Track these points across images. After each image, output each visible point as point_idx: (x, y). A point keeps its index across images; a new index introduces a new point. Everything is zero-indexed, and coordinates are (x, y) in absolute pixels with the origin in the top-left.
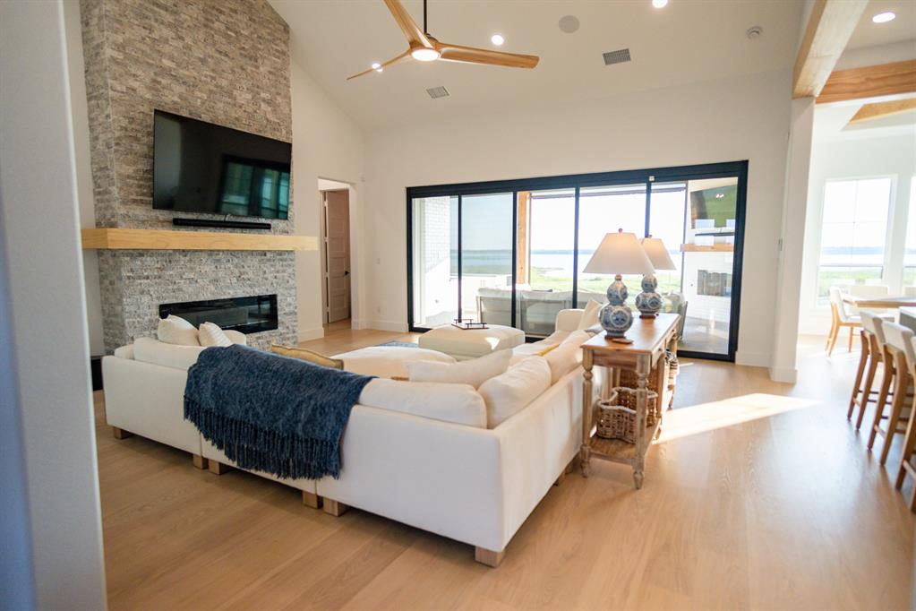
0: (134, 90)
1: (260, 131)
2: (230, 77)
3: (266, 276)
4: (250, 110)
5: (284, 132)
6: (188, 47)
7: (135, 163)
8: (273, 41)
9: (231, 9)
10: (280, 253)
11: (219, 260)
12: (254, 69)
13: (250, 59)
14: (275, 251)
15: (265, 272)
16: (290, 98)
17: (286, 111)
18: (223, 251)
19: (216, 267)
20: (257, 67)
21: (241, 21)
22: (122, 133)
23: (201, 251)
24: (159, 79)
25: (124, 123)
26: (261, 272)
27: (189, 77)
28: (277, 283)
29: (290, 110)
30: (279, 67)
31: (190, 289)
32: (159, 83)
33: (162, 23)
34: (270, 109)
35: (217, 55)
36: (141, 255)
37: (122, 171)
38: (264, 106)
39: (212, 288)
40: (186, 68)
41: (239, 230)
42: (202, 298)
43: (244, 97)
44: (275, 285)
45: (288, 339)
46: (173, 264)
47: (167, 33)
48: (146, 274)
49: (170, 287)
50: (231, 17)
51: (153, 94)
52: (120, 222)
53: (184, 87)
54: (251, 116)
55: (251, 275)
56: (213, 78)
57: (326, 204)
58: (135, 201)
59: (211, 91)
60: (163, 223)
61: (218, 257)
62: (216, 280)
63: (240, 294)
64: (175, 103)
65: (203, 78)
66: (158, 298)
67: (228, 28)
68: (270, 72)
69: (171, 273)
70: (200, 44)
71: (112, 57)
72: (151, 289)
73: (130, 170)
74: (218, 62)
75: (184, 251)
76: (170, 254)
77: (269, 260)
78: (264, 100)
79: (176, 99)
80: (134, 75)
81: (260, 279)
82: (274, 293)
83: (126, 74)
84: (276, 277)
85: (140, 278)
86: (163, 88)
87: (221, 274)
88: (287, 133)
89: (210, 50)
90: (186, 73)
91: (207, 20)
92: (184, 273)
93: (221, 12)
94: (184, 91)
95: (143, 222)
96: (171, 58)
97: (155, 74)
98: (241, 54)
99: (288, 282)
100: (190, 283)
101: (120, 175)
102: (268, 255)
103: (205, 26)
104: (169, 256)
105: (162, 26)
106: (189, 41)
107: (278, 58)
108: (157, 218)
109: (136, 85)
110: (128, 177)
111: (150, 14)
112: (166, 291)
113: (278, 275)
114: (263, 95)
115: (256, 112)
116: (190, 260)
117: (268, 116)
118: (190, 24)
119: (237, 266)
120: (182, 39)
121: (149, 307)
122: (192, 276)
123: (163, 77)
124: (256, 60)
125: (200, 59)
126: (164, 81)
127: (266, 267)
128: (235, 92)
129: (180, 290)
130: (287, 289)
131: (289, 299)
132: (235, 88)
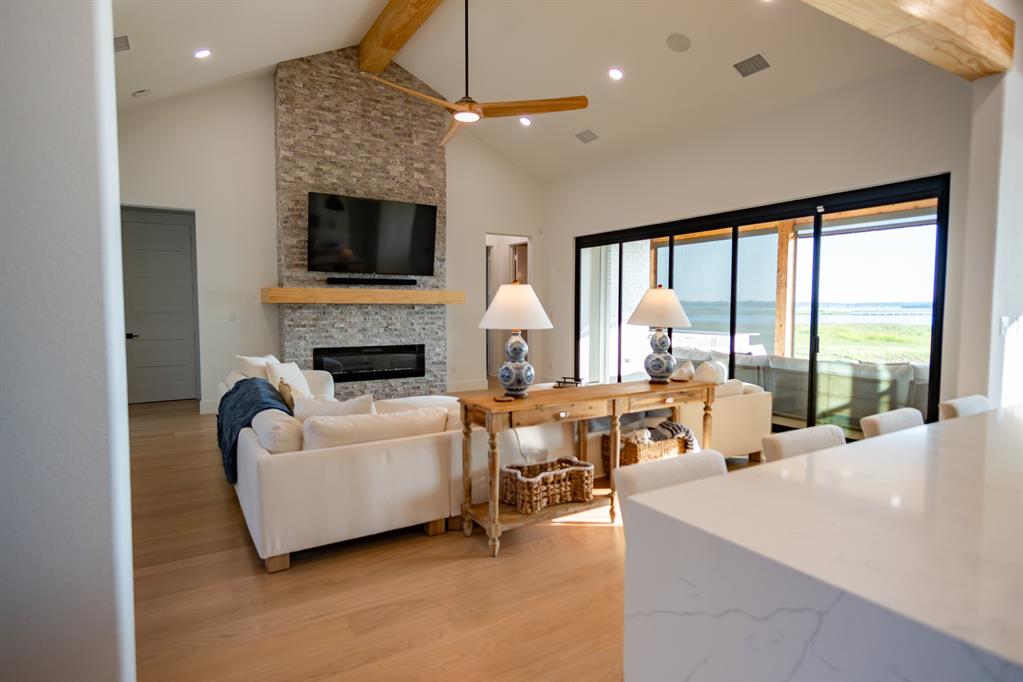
0: (300, 179)
2: (385, 155)
3: (413, 327)
4: (403, 180)
5: (437, 195)
6: (347, 137)
7: (298, 235)
8: (429, 116)
9: (387, 98)
10: (429, 306)
11: (367, 313)
12: (407, 144)
13: (405, 135)
14: (424, 305)
15: (412, 324)
16: (444, 164)
17: (441, 175)
18: (372, 305)
19: (365, 318)
20: (411, 142)
21: (396, 105)
22: (289, 214)
23: (352, 305)
24: (321, 167)
25: (291, 205)
26: (409, 324)
27: (345, 161)
28: (425, 335)
29: (445, 175)
30: (434, 137)
31: (341, 337)
32: (321, 170)
33: (326, 122)
34: (423, 176)
35: (373, 138)
36: (300, 308)
37: (288, 242)
38: (416, 175)
39: (360, 336)
40: (345, 154)
41: (388, 286)
42: (350, 344)
43: (396, 170)
44: (423, 336)
45: (436, 387)
46: (326, 315)
47: (329, 129)
48: (303, 323)
49: (323, 334)
50: (387, 104)
52: (285, 282)
53: (342, 170)
54: (403, 186)
55: (398, 326)
56: (369, 158)
57: (516, 257)
58: (297, 265)
59: (366, 170)
60: (319, 282)
61: (367, 310)
62: (365, 330)
63: (387, 342)
64: (333, 184)
65: (360, 160)
66: (312, 343)
67: (383, 114)
68: (425, 144)
69: (325, 322)
70: (358, 132)
71: (285, 157)
72: (307, 336)
73: (294, 241)
74: (373, 144)
75: (336, 305)
76: (324, 307)
77: (418, 313)
78: (417, 170)
79: (334, 180)
80: (301, 167)
81: (408, 330)
82: (421, 343)
83: (295, 167)
84: (424, 329)
85: (298, 326)
86: (325, 173)
87: (369, 325)
88: (441, 196)
89: (367, 136)
90: (345, 158)
91: (364, 111)
92: (335, 323)
93: (378, 102)
94: (342, 173)
95: (303, 282)
96: (332, 148)
97: (318, 163)
98: (396, 134)
99: (437, 333)
100: (341, 331)
101: (286, 245)
102: (417, 309)
103: (363, 116)
104: (323, 309)
105: (325, 125)
106: (347, 132)
107: (434, 129)
108: (315, 278)
109: (302, 174)
110: (293, 247)
111: (316, 118)
112: (320, 337)
113: (426, 327)
114: (416, 165)
115: (408, 181)
116: (342, 313)
117: (421, 183)
118: (349, 117)
119: (385, 318)
120: (342, 131)
121: (305, 350)
122: (342, 326)
123: (324, 165)
124: (410, 136)
125: (357, 145)
126: (325, 168)
127: (414, 319)
128: (389, 167)
129: (331, 337)
130: (435, 340)
131: (437, 350)
132: (389, 163)
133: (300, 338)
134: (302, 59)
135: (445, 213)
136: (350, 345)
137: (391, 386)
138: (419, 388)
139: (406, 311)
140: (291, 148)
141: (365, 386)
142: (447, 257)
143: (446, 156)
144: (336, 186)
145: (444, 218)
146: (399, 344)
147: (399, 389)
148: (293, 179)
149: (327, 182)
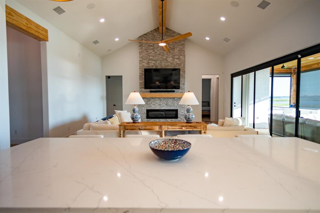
0: (144, 65)
1: (174, 67)
2: (166, 56)
4: (172, 62)
5: (182, 65)
6: (156, 52)
7: (142, 80)
8: (180, 42)
11: (161, 100)
13: (172, 49)
15: (174, 103)
16: (185, 55)
17: (184, 59)
18: (162, 98)
20: (174, 51)
22: (141, 74)
23: (157, 98)
25: (141, 72)
28: (178, 106)
30: (182, 48)
31: (154, 107)
32: (149, 62)
33: (150, 49)
34: (178, 60)
35: (163, 52)
38: (176, 60)
39: (159, 107)
41: (167, 93)
43: (170, 59)
44: (177, 107)
46: (150, 101)
47: (151, 51)
51: (148, 65)
53: (154, 61)
54: (172, 64)
55: (170, 104)
56: (162, 57)
59: (161, 61)
60: (148, 92)
62: (160, 105)
63: (167, 108)
64: (152, 65)
65: (159, 58)
66: (146, 108)
68: (178, 51)
72: (145, 106)
75: (152, 98)
77: (176, 100)
78: (176, 58)
79: (152, 64)
80: (144, 62)
81: (173, 105)
82: (177, 109)
83: (142, 62)
87: (161, 103)
88: (184, 65)
89: (161, 51)
90: (155, 58)
92: (152, 103)
95: (144, 92)
96: (152, 56)
97: (148, 61)
98: (170, 49)
100: (154, 105)
102: (175, 99)
104: (149, 99)
106: (156, 51)
107: (181, 46)
110: (142, 83)
111: (148, 49)
112: (148, 107)
114: (176, 57)
116: (154, 100)
117: (177, 62)
118: (157, 47)
119: (166, 101)
120: (154, 51)
121: (144, 110)
122: (154, 103)
124: (174, 49)
125: (159, 54)
126: (150, 62)
127: (175, 102)
129: (151, 106)
130: (181, 108)
131: (182, 111)
132: (168, 58)
133: (143, 106)
134: (144, 34)
135: (185, 70)
136: (156, 109)
139: (172, 99)
140: (141, 58)
141: (160, 120)
142: (186, 83)
143: (185, 53)
145: (185, 72)
146: (170, 109)
148: (142, 66)
149: (150, 65)
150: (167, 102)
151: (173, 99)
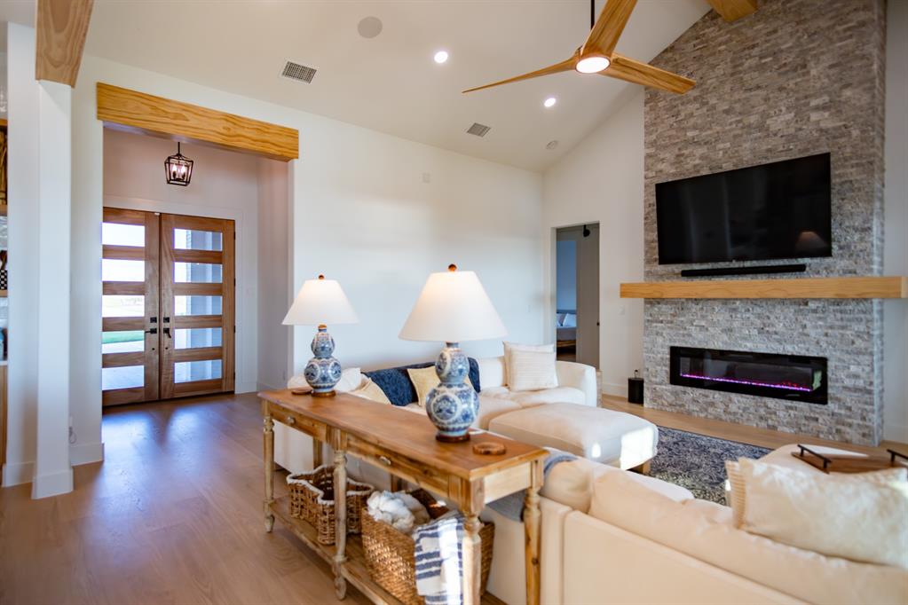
0: (661, 171)
2: (762, 108)
3: (805, 331)
4: (792, 131)
6: (714, 107)
9: (768, 33)
10: (838, 302)
11: (735, 310)
12: (800, 79)
13: (795, 70)
14: (828, 300)
15: (804, 327)
18: (741, 299)
19: (731, 316)
20: (808, 72)
21: (782, 36)
23: (716, 299)
24: (683, 152)
26: (799, 326)
27: (710, 135)
28: (829, 344)
31: (701, 336)
32: (682, 155)
33: (688, 102)
34: (827, 114)
35: (748, 94)
36: (659, 303)
38: (814, 116)
39: (725, 338)
40: (710, 129)
41: (764, 275)
42: (711, 346)
43: (781, 121)
44: (824, 345)
45: (850, 425)
46: (685, 312)
47: (691, 107)
48: (661, 319)
49: (681, 332)
50: (768, 41)
51: (677, 168)
53: (706, 147)
54: (791, 138)
55: (780, 327)
56: (740, 121)
58: (656, 259)
59: (735, 136)
61: (734, 306)
62: (731, 330)
63: (762, 348)
64: (695, 166)
65: (727, 128)
66: (669, 340)
67: (761, 58)
68: (831, 67)
69: (682, 319)
70: (726, 96)
71: (650, 154)
72: (664, 332)
74: (747, 101)
75: (696, 299)
76: (683, 303)
77: (815, 311)
78: (817, 108)
79: (697, 162)
80: (663, 159)
81: (796, 334)
82: (821, 355)
83: (657, 161)
84: (826, 335)
85: (656, 322)
86: (687, 157)
87: (736, 324)
89: (738, 95)
90: (709, 132)
91: (735, 67)
92: (694, 320)
93: (754, 46)
94: (706, 151)
95: (662, 276)
96: (695, 128)
97: (680, 149)
98: (780, 74)
99: (853, 343)
100: (701, 330)
102: (812, 305)
103: (733, 74)
105: (688, 105)
106: (713, 101)
107: (851, 37)
109: (661, 166)
111: (678, 102)
112: (677, 335)
113: (830, 331)
114: (814, 103)
115: (800, 129)
116: (702, 309)
117: (823, 125)
118: (716, 84)
119: (759, 316)
120: (704, 104)
121: (662, 347)
122: (703, 323)
123: (686, 148)
124: (804, 66)
125: (725, 111)
126: (686, 152)
127: (808, 320)
128: (768, 122)
129: (690, 335)
130: (847, 352)
131: (853, 369)
132: (769, 116)
133: (657, 334)
137: (767, 407)
138: (817, 420)
139: (794, 308)
140: (653, 144)
141: (730, 400)
144: (698, 168)
147: (781, 414)
148: (654, 174)
149: (689, 166)
150: (766, 321)
151: (797, 307)
